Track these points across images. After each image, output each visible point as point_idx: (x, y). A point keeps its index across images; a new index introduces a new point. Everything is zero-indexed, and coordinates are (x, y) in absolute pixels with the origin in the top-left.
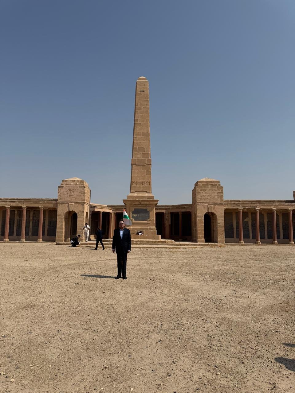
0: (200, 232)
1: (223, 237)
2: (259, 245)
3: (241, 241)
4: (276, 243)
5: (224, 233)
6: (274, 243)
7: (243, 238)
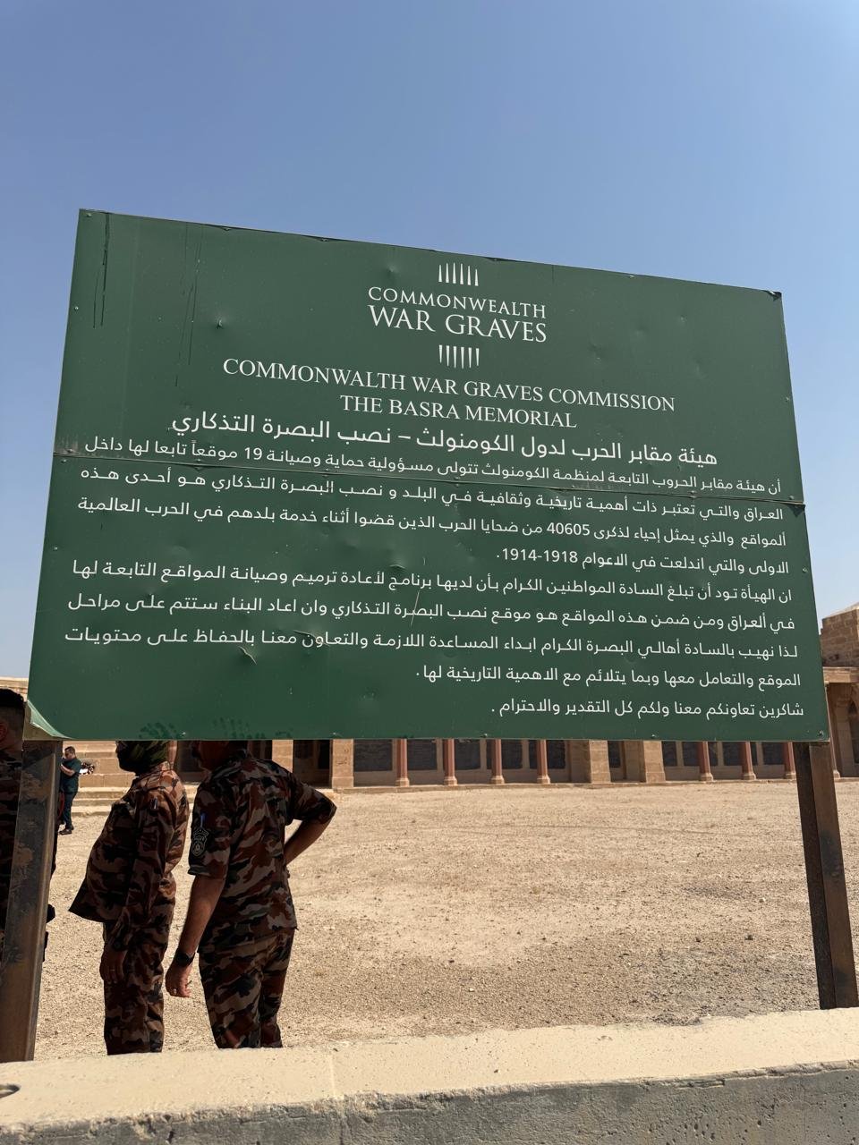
0: (280, 756)
1: (350, 770)
2: (449, 789)
3: (402, 780)
4: (500, 781)
5: (352, 757)
6: (494, 782)
7: (408, 769)
